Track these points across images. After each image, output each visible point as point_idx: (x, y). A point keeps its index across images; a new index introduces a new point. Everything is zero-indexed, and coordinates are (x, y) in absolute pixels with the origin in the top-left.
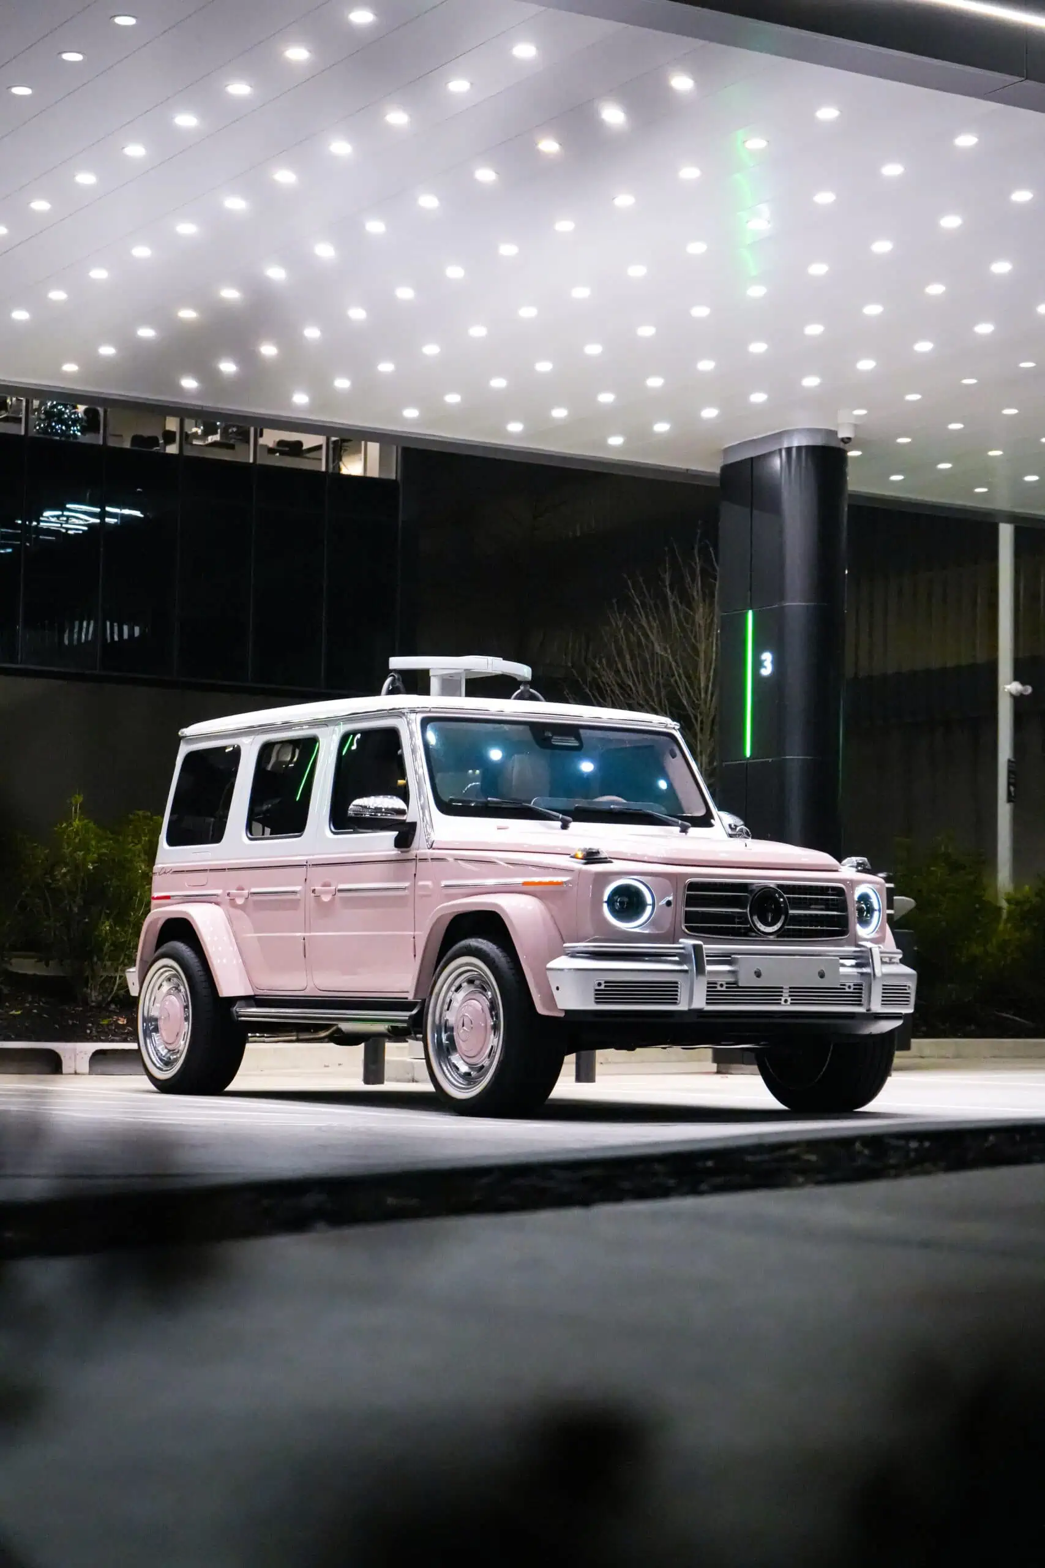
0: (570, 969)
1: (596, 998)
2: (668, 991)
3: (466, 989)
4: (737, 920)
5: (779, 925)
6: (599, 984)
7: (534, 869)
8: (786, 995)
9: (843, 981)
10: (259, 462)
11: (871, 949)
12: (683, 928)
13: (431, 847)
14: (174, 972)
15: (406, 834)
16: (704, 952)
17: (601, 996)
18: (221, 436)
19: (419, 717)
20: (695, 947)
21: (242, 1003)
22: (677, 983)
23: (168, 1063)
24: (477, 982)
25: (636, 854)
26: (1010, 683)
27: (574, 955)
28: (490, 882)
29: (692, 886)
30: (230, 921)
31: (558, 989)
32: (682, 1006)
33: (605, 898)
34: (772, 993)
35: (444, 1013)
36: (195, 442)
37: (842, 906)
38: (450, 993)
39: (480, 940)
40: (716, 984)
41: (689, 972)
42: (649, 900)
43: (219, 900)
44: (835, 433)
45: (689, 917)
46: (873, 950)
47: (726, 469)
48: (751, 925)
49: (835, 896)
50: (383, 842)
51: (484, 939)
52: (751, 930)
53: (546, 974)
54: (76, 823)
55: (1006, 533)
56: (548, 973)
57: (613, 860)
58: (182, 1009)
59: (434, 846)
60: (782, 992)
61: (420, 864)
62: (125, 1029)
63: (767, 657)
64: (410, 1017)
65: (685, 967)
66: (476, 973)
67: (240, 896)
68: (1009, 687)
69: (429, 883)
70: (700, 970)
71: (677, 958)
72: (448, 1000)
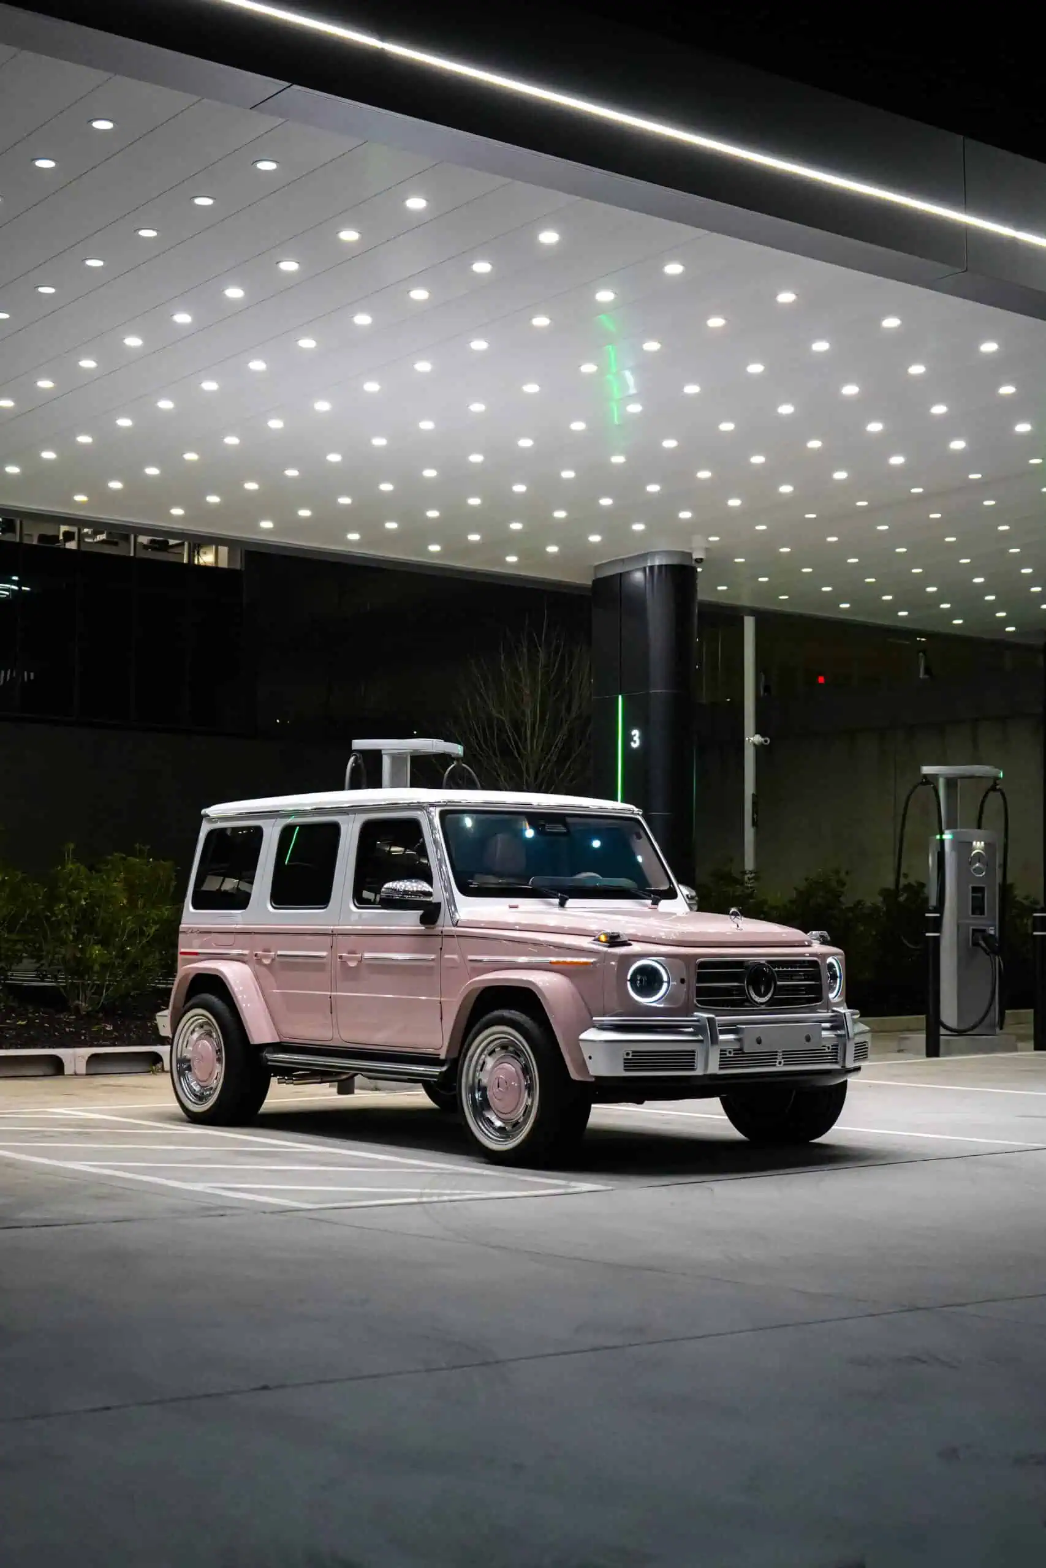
0: (600, 1041)
1: (625, 1066)
2: (687, 1059)
3: (499, 1051)
4: (735, 992)
5: (770, 995)
6: (628, 1054)
7: (557, 950)
8: (780, 1058)
9: (824, 1043)
10: (138, 556)
11: (844, 1014)
12: (695, 1002)
13: (456, 925)
14: (205, 1020)
15: (431, 913)
16: (717, 1023)
17: (629, 1064)
18: (107, 536)
19: (438, 810)
20: (709, 1019)
21: (271, 1049)
22: (693, 1051)
23: (201, 1098)
24: (511, 1049)
25: (650, 938)
26: (753, 736)
27: (603, 1028)
28: (522, 959)
29: (703, 965)
30: (257, 978)
31: (590, 1058)
32: (699, 1072)
33: (629, 978)
34: (769, 1057)
35: (477, 1074)
36: (87, 540)
37: (817, 976)
38: (483, 1056)
39: (513, 1011)
40: (725, 1051)
41: (705, 1041)
42: (665, 978)
43: (246, 959)
44: (690, 554)
45: (700, 992)
46: (846, 1014)
47: (597, 582)
48: (747, 997)
49: (813, 968)
50: (409, 920)
51: (517, 1010)
52: (747, 1000)
53: (579, 1043)
54: (70, 866)
55: (749, 623)
56: (581, 1044)
57: (632, 943)
58: (215, 1053)
59: (458, 924)
60: (776, 1055)
61: (445, 939)
62: (112, 1034)
63: (636, 733)
64: (441, 1073)
65: (700, 1037)
66: (507, 1040)
67: (266, 957)
68: (753, 738)
69: (455, 957)
70: (714, 1040)
71: (691, 1030)
72: (481, 1062)
